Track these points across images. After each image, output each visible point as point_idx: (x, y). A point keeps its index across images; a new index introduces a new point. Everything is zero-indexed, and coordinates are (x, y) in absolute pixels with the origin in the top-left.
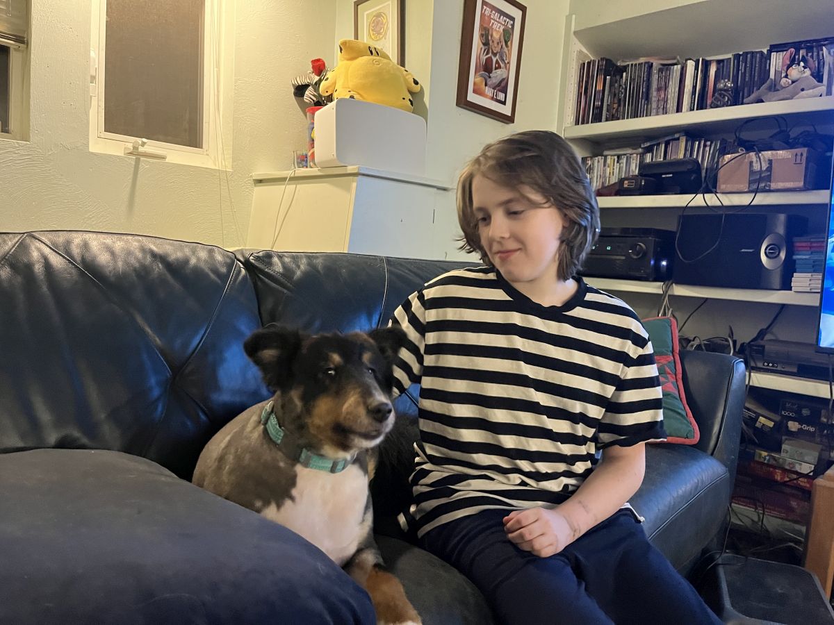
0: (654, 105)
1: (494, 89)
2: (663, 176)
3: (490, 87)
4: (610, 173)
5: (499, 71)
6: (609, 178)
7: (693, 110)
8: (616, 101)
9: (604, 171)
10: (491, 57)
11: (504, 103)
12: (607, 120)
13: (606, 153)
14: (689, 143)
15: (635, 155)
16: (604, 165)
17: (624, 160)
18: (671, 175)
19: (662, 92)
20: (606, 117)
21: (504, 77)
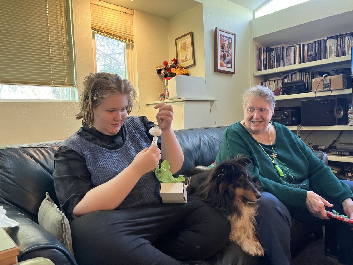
0: (286, 62)
1: (227, 63)
3: (225, 63)
4: (272, 87)
5: (228, 57)
7: (300, 63)
10: (225, 53)
14: (300, 74)
15: (280, 80)
16: (270, 84)
17: (277, 82)
18: (294, 87)
19: (288, 57)
20: (269, 68)
21: (230, 59)
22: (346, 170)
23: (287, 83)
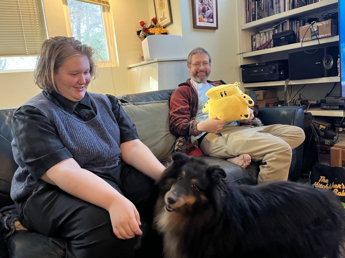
0: (275, 10)
1: (208, 18)
2: (281, 38)
3: (206, 18)
4: (262, 40)
5: (209, 11)
6: (262, 42)
7: (290, 10)
8: (261, 11)
9: (260, 39)
10: (204, 7)
11: (213, 22)
12: (258, 19)
13: (260, 32)
14: (291, 23)
15: (271, 31)
16: (260, 37)
17: (267, 34)
18: (284, 37)
19: (278, 5)
20: (258, 18)
21: (211, 13)
22: (336, 125)
23: (278, 34)
